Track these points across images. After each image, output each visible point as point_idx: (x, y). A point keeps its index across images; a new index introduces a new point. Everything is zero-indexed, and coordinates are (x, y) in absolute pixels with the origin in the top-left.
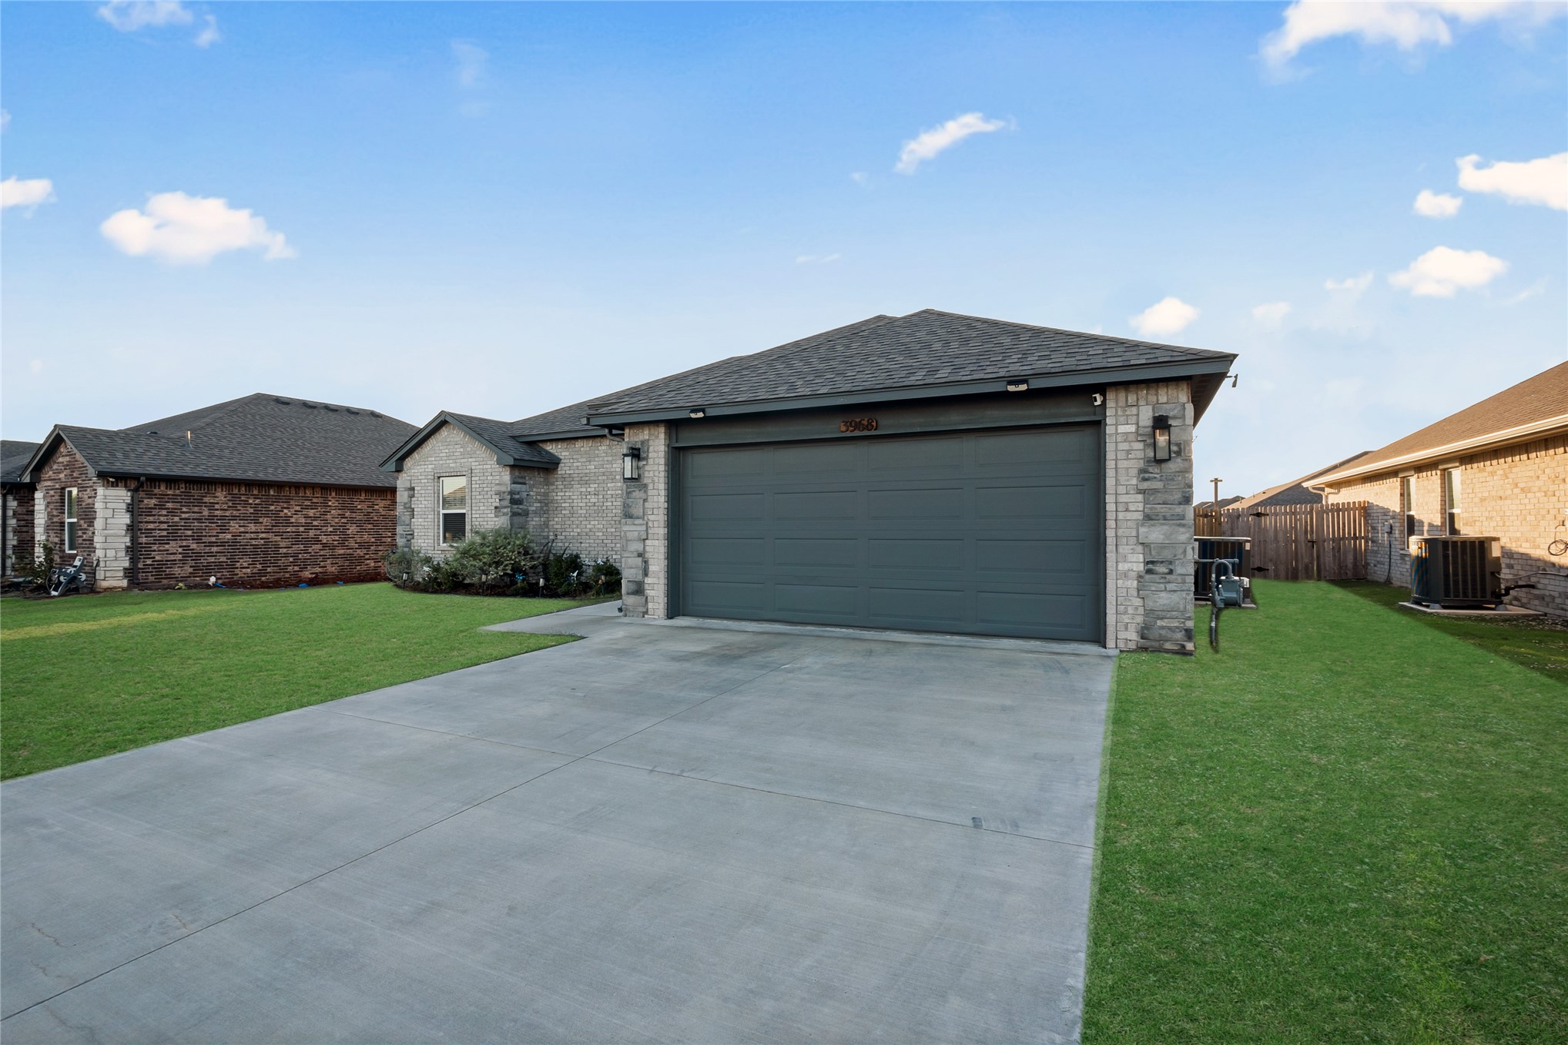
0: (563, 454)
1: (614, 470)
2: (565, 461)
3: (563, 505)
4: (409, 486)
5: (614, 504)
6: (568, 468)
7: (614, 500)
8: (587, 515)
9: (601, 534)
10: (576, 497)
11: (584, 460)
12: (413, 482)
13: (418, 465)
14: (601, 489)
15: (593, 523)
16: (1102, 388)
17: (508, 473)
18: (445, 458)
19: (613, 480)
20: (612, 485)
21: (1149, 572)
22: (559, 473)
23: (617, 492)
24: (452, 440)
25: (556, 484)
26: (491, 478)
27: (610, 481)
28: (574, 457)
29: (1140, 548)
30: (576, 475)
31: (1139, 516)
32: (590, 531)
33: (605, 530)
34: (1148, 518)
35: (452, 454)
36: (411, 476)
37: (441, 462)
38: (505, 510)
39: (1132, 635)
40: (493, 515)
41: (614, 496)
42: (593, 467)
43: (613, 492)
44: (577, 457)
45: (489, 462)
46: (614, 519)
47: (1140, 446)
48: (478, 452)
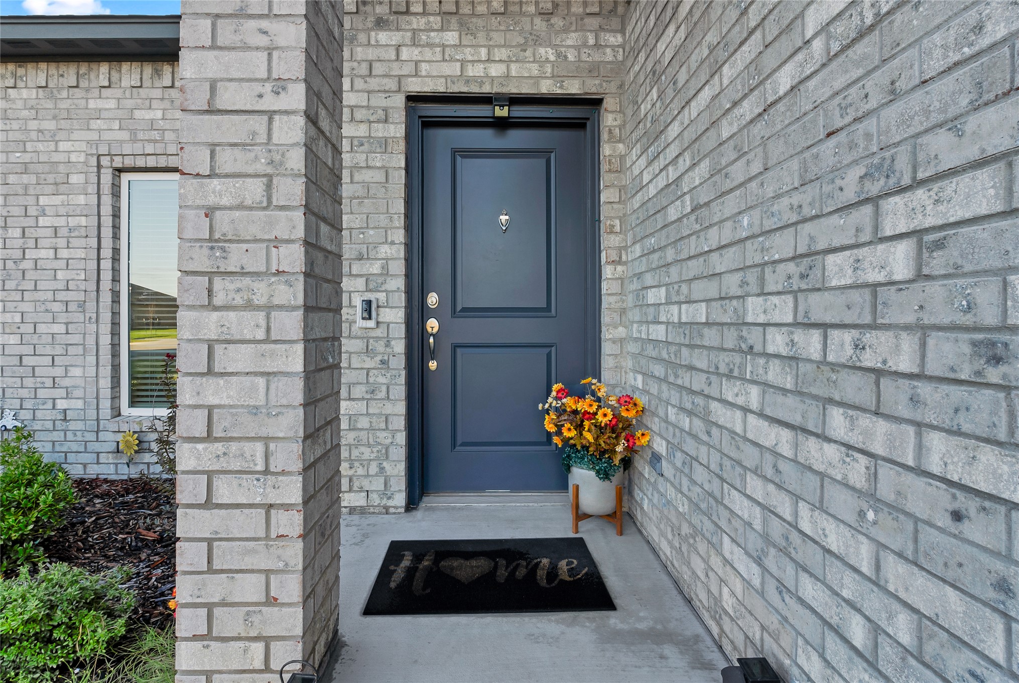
1: (61, 157)
5: (64, 253)
7: (62, 242)
9: (14, 339)
19: (60, 186)
20: (57, 200)
23: (73, 222)
27: (49, 189)
33: (28, 328)
41: (63, 232)
43: (61, 222)
46: (61, 296)
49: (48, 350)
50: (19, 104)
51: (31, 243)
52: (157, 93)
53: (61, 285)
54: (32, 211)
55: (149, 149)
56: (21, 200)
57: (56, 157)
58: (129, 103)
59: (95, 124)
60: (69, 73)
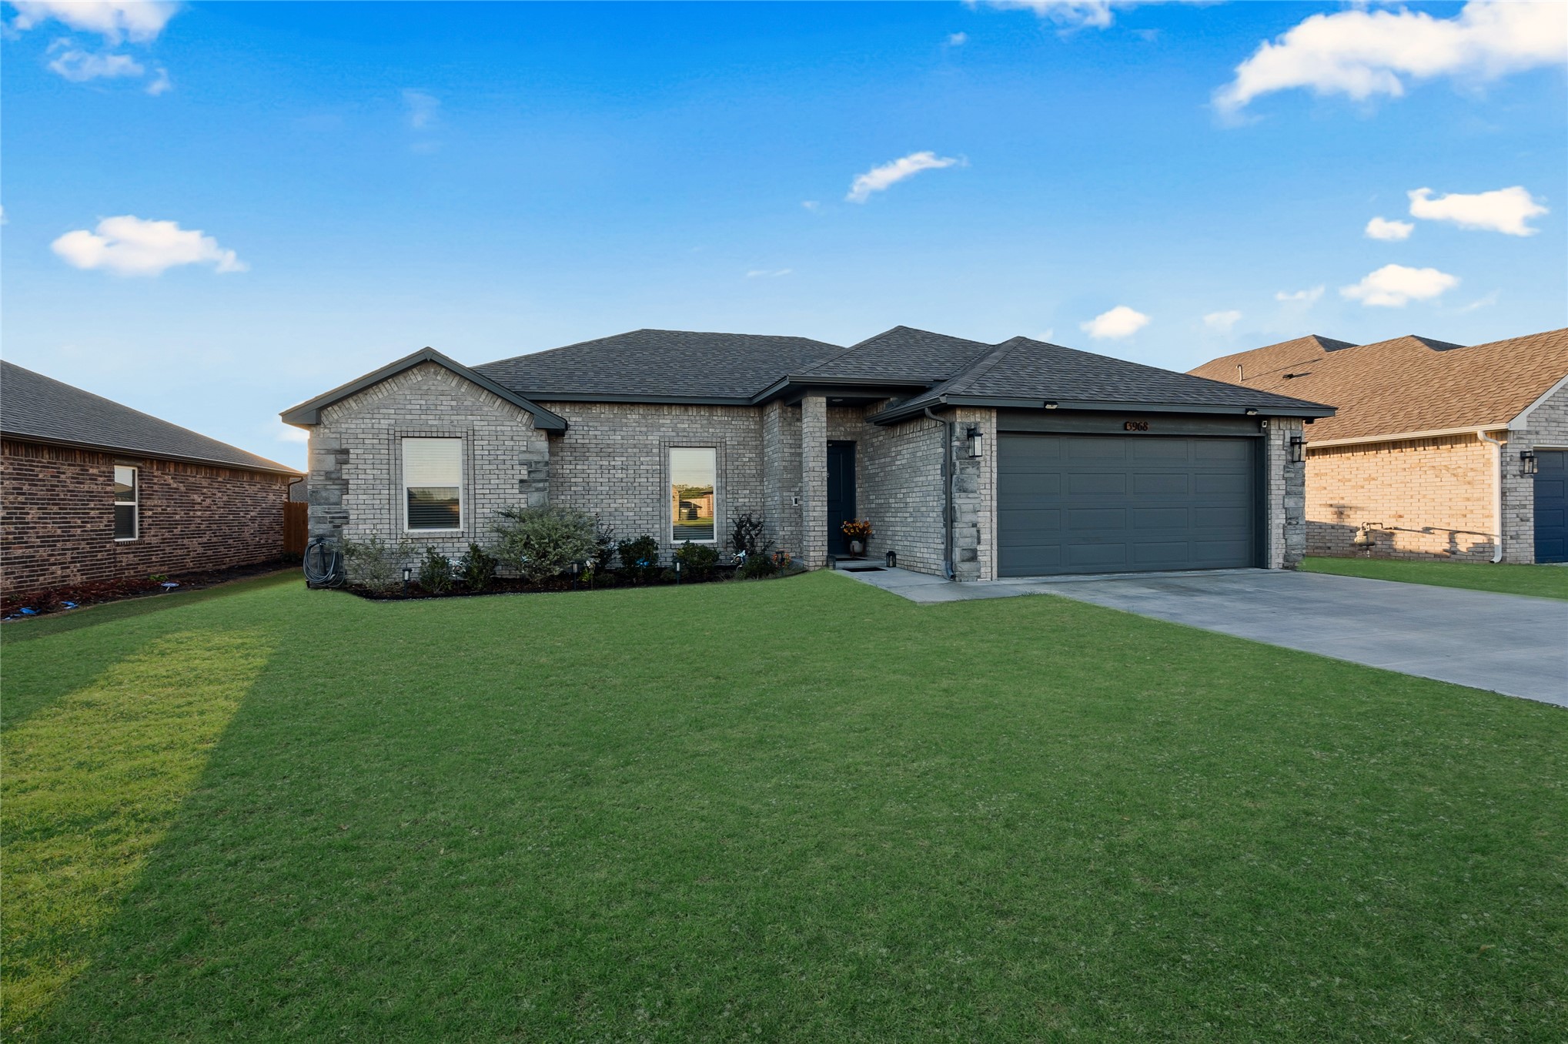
0: (574, 419)
1: (649, 442)
2: (576, 428)
3: (573, 480)
4: (337, 447)
5: (651, 480)
6: (581, 437)
8: (612, 492)
9: (632, 514)
10: (594, 471)
11: (607, 428)
12: (344, 441)
13: (356, 418)
14: (631, 463)
15: (620, 501)
16: (1268, 418)
17: (543, 438)
18: (419, 412)
19: (648, 454)
20: (648, 459)
21: (1290, 524)
22: (566, 441)
23: (654, 467)
24: (433, 388)
25: (561, 454)
26: (512, 443)
27: (645, 454)
28: (590, 424)
29: (1284, 511)
30: (593, 446)
31: (1284, 492)
32: (616, 511)
33: (638, 509)
34: (1287, 493)
35: (432, 407)
36: (340, 433)
37: (408, 417)
38: (541, 485)
39: (1281, 561)
40: (517, 491)
41: (651, 471)
42: (620, 437)
43: (649, 467)
44: (595, 424)
45: (508, 423)
46: (650, 496)
47: (1284, 452)
48: (486, 409)
49: (646, 518)
50: (632, 421)
51: (638, 476)
52: (686, 417)
53: (650, 492)
54: (638, 463)
55: (685, 440)
56: (633, 459)
57: (647, 442)
58: (675, 421)
59: (662, 429)
60: (653, 410)
